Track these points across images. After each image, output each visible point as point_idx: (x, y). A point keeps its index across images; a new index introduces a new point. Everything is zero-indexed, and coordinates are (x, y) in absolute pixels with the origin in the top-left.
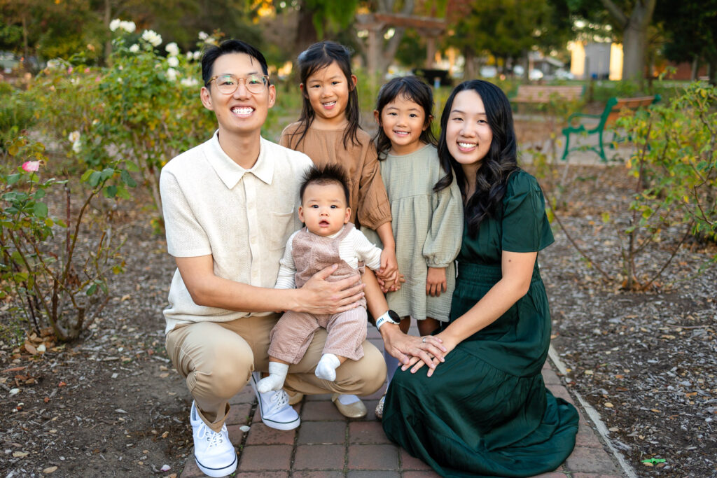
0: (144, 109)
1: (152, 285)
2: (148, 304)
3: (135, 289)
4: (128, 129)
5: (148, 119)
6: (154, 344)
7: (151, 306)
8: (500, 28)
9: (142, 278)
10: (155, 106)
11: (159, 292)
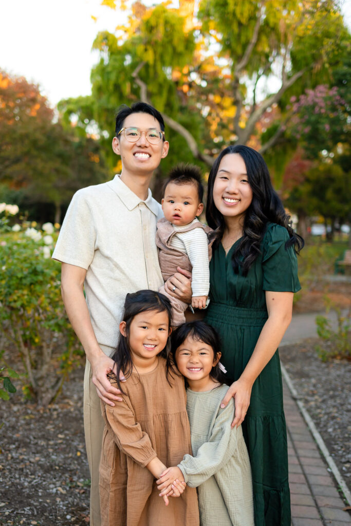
0: (23, 295)
1: (21, 454)
2: (17, 476)
3: (7, 460)
4: (8, 310)
5: (25, 303)
6: (22, 522)
7: (20, 478)
8: (329, 194)
9: (13, 446)
10: (32, 292)
11: (28, 463)
